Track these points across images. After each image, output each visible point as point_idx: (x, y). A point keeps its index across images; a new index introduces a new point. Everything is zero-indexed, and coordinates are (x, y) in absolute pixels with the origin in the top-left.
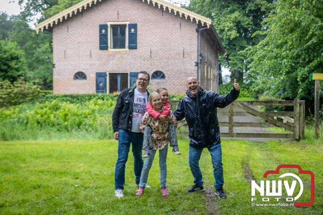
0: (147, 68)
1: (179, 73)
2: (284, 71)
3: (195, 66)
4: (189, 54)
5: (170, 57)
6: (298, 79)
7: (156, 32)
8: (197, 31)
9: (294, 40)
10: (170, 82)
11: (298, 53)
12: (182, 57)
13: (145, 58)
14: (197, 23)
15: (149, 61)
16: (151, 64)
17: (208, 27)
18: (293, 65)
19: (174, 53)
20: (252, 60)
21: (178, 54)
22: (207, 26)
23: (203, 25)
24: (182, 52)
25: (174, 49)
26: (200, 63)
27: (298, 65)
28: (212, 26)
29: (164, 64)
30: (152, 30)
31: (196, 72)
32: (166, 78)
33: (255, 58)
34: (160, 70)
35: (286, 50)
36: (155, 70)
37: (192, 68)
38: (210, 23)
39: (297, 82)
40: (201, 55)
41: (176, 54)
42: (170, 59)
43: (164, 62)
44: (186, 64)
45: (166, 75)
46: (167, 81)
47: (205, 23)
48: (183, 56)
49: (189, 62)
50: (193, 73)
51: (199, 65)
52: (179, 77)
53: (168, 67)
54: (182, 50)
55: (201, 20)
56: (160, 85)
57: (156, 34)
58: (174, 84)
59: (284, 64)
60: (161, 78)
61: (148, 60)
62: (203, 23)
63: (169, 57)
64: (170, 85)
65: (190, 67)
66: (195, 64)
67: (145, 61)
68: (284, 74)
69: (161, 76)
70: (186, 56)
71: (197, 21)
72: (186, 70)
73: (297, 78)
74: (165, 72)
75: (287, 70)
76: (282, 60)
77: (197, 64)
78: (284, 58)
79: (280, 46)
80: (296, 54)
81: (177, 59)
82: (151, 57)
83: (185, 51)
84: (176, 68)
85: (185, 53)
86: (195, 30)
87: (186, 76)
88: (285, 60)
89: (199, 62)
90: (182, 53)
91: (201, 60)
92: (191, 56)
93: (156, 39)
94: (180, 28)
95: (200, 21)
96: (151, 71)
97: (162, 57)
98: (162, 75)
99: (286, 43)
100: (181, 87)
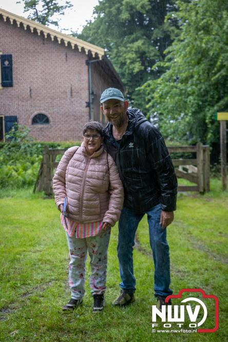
0: (27, 110)
1: (67, 116)
2: (190, 111)
3: (87, 107)
4: (78, 92)
5: (55, 97)
6: (207, 121)
7: (36, 66)
8: (87, 63)
9: (201, 73)
10: (56, 127)
11: (206, 88)
12: (69, 96)
13: (23, 98)
14: (87, 53)
15: (29, 102)
16: (31, 106)
17: (101, 59)
18: (201, 103)
19: (60, 91)
20: (153, 98)
21: (65, 92)
22: (98, 58)
23: (94, 56)
24: (70, 89)
25: (60, 87)
26: (92, 103)
27: (206, 104)
28: (105, 56)
29: (47, 105)
30: (31, 63)
31: (88, 114)
32: (51, 123)
33: (156, 95)
34: (43, 112)
35: (192, 85)
36: (36, 113)
37: (82, 109)
38: (103, 54)
39: (206, 124)
40: (93, 93)
41: (62, 93)
42: (55, 98)
43: (47, 103)
44: (74, 104)
45: (51, 119)
46: (52, 127)
47: (96, 54)
48: (71, 95)
49: (79, 102)
50: (83, 116)
51: (92, 106)
52: (67, 121)
53: (53, 109)
54: (70, 88)
55: (92, 49)
56: (43, 131)
57: (36, 67)
58: (61, 130)
59: (190, 101)
60: (44, 122)
61: (27, 101)
62: (93, 54)
63: (53, 97)
64: (56, 131)
65: (80, 108)
66: (85, 105)
67: (23, 101)
68: (190, 114)
69: (44, 121)
70: (74, 94)
71: (87, 51)
72: (75, 112)
73: (205, 119)
74: (49, 116)
75: (193, 110)
76: (187, 97)
77: (88, 105)
78: (189, 95)
79: (185, 81)
80: (204, 90)
81: (64, 98)
82: (31, 97)
83: (73, 88)
84: (63, 110)
85: (73, 92)
86: (84, 62)
87: (75, 120)
88: (191, 98)
89: (91, 101)
90: (70, 91)
91: (93, 99)
92: (81, 94)
93: (37, 74)
94: (67, 60)
95: (90, 51)
96: (32, 114)
97: (45, 97)
98: (45, 119)
99: (192, 77)
100: (70, 133)
